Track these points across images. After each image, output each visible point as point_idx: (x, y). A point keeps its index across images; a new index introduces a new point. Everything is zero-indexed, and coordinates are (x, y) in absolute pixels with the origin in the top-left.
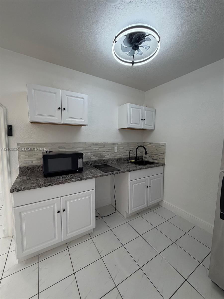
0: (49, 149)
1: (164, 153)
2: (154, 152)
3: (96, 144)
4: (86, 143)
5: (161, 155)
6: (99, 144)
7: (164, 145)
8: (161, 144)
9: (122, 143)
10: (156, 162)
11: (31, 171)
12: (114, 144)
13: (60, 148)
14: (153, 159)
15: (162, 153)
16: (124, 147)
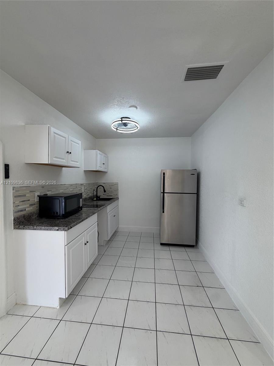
0: (40, 193)
1: (118, 190)
2: (109, 190)
3: (71, 185)
4: (65, 184)
5: (116, 192)
6: (73, 185)
7: (117, 184)
8: (114, 183)
9: (86, 184)
10: (111, 197)
11: (27, 220)
12: (82, 185)
13: (48, 191)
14: (107, 196)
15: (115, 190)
16: (87, 188)
